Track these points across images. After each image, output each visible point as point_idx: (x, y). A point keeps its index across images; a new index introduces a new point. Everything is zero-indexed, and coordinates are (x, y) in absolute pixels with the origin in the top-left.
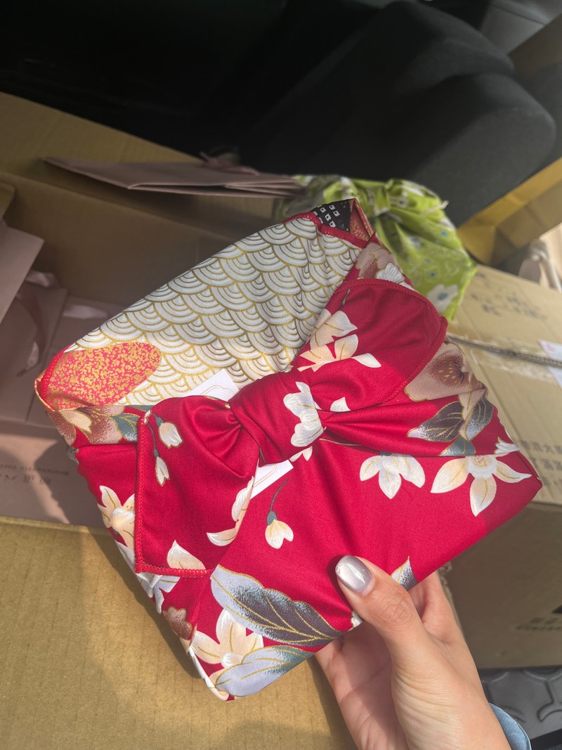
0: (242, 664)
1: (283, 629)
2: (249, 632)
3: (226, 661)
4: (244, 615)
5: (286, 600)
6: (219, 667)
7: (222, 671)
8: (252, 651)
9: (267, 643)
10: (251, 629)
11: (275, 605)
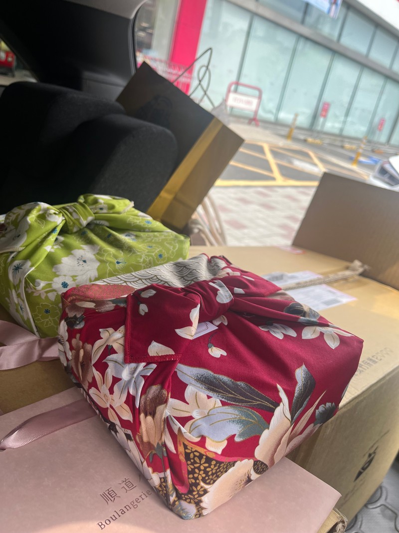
0: (208, 415)
1: (232, 396)
2: (209, 397)
3: (195, 414)
4: (203, 388)
5: (231, 381)
6: (191, 418)
7: (193, 420)
8: (214, 408)
9: (224, 404)
10: (210, 395)
11: (224, 383)
